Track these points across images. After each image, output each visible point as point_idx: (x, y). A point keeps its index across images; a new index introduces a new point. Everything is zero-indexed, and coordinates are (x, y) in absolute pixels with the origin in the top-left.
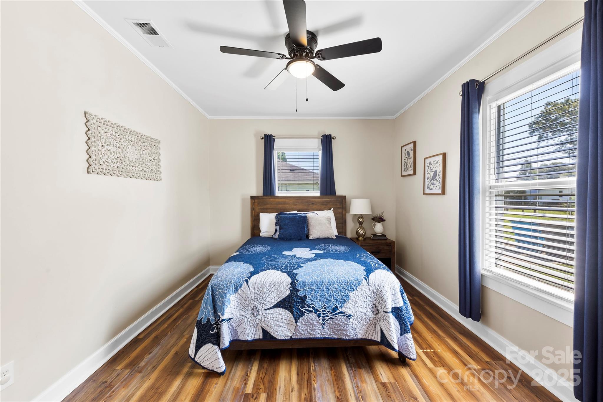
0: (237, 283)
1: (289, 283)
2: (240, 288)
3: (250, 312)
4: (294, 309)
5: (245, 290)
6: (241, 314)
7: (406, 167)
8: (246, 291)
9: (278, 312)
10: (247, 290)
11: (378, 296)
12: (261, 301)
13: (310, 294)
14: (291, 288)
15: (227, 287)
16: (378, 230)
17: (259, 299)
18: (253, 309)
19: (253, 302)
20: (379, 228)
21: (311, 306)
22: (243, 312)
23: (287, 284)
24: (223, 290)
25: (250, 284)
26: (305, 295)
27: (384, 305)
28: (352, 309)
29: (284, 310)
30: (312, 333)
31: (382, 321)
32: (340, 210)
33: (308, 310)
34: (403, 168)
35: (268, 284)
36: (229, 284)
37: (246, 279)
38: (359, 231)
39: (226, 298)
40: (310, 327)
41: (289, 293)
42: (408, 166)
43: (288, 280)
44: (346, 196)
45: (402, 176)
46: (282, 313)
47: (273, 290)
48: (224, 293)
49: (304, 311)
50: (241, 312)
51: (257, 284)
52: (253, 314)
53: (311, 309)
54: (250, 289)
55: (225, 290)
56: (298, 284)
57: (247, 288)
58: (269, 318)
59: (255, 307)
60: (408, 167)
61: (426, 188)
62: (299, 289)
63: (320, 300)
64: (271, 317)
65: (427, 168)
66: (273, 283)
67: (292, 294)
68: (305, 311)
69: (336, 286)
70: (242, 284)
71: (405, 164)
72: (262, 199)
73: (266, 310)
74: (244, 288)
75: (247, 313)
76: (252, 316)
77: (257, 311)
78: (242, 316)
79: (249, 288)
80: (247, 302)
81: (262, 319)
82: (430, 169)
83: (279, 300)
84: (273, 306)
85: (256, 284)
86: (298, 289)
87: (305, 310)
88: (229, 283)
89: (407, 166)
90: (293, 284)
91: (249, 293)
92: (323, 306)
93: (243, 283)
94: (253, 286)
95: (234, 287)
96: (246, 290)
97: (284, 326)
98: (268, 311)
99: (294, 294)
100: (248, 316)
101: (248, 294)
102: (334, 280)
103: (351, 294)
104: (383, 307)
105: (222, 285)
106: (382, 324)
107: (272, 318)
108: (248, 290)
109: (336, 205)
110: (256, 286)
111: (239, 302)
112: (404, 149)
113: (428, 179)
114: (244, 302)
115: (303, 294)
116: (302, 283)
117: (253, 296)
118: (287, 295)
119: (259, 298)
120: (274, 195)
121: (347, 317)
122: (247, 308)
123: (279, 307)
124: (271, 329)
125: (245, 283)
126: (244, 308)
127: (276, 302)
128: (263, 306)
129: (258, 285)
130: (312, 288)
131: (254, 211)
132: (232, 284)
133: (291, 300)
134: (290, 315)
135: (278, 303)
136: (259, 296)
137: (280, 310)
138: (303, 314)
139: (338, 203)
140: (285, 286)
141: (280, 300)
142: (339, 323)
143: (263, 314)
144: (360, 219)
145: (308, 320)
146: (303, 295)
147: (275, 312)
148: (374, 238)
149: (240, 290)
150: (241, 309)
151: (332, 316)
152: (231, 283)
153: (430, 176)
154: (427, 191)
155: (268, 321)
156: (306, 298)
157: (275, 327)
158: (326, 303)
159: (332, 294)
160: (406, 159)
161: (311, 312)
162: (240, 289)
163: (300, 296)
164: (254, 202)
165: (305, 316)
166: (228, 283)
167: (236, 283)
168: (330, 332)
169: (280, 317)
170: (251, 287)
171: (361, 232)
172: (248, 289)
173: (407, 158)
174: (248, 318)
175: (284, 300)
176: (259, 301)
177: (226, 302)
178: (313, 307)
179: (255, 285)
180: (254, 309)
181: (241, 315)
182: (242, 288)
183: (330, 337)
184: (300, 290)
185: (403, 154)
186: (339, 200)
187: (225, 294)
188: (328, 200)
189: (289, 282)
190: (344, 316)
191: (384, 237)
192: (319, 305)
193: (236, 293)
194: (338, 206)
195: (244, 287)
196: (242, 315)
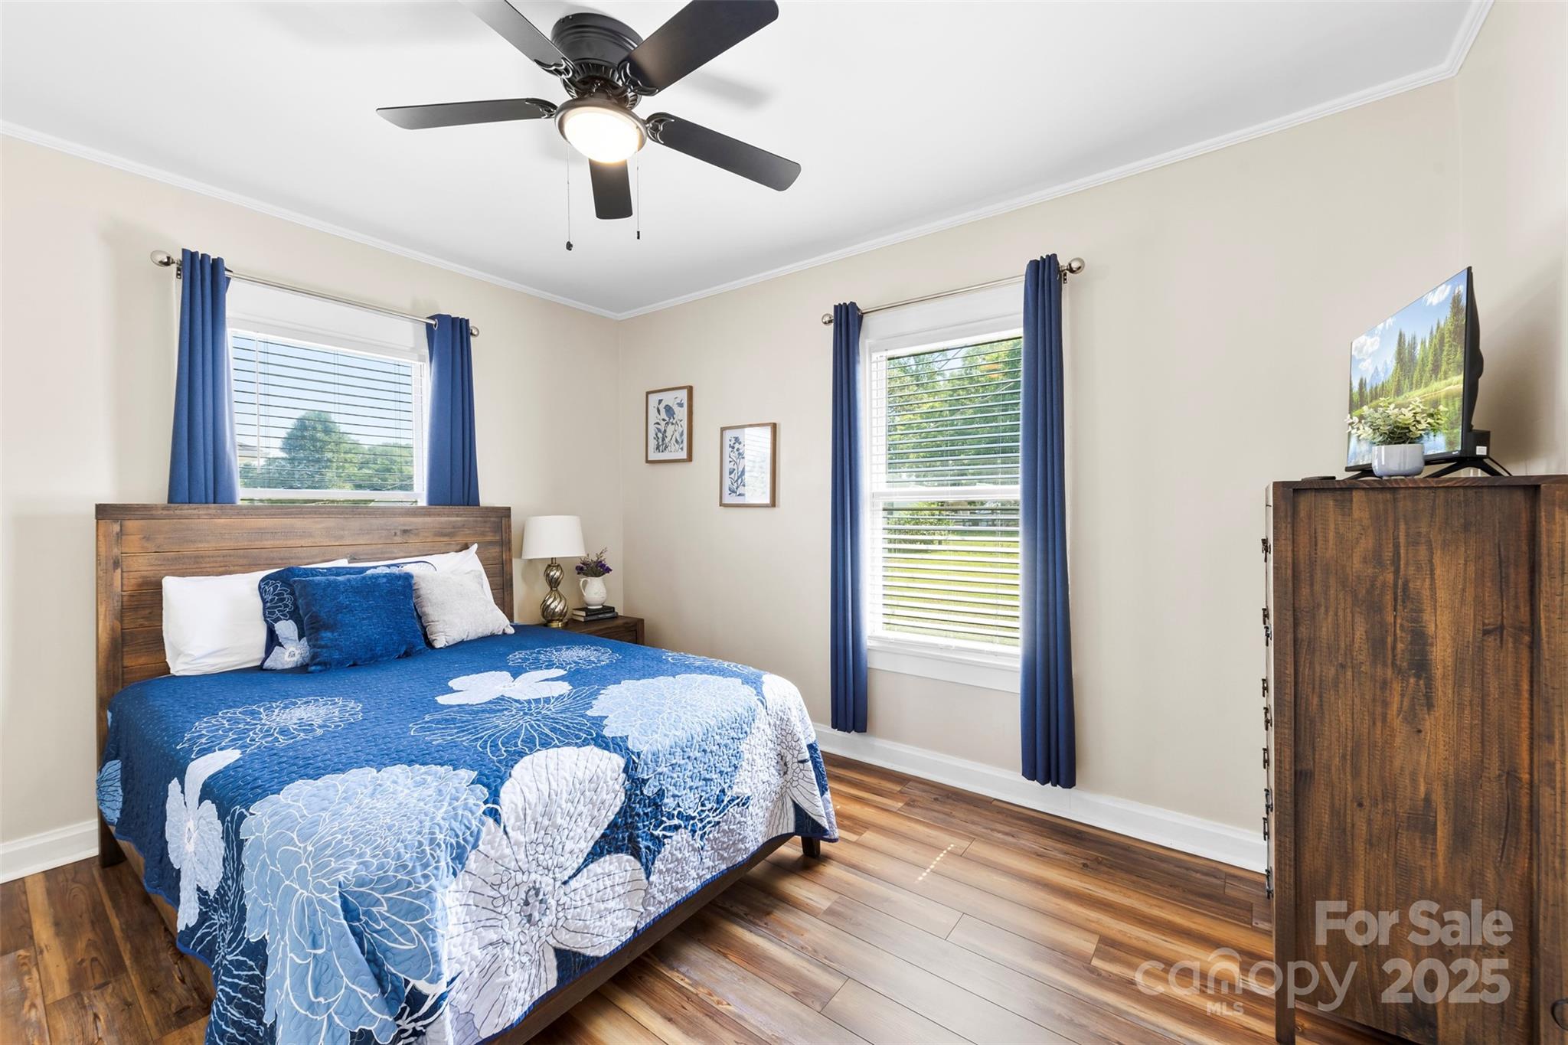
0: (460, 834)
1: (621, 770)
2: (475, 846)
3: (516, 918)
4: (640, 839)
5: (493, 848)
6: (486, 942)
7: (660, 440)
8: (497, 851)
9: (599, 870)
10: (500, 844)
11: (783, 733)
12: (550, 862)
13: (669, 779)
14: (627, 783)
15: (426, 866)
16: (596, 596)
17: (541, 857)
18: (527, 903)
19: (525, 878)
20: (596, 591)
21: (676, 813)
22: (492, 930)
23: (615, 775)
24: (409, 884)
25: (508, 819)
26: (661, 789)
27: (797, 748)
28: (749, 780)
29: (616, 855)
30: (680, 886)
31: (795, 784)
32: (494, 551)
33: (670, 826)
34: (652, 443)
35: (565, 796)
36: (428, 851)
37: (484, 807)
38: (552, 606)
39: (433, 910)
40: (677, 873)
41: (623, 798)
42: (667, 440)
43: (615, 762)
44: (509, 509)
45: (647, 461)
46: (612, 868)
47: (580, 808)
48: (418, 896)
49: (661, 834)
50: (483, 937)
51: (530, 809)
52: (529, 917)
53: (676, 821)
54: (508, 838)
55: (422, 881)
56: (642, 763)
57: (498, 840)
58: (579, 903)
59: (532, 892)
60: (670, 442)
61: (726, 491)
62: (646, 777)
63: (691, 788)
64: (584, 896)
65: (727, 450)
66: (578, 786)
67: (630, 800)
68: (664, 833)
69: (717, 737)
70: (479, 832)
71: (660, 435)
72: (169, 517)
73: (565, 883)
74: (491, 843)
75: (506, 928)
76: (528, 925)
77: (541, 902)
78: (491, 948)
79: (505, 837)
80: (503, 890)
81: (558, 919)
82: (737, 453)
83: (598, 835)
84: (585, 860)
85: (529, 812)
86: (643, 779)
87: (664, 829)
88: (427, 849)
89: (663, 440)
90: (629, 769)
91: (508, 851)
92: (697, 800)
93: (483, 824)
94: (518, 823)
95: (451, 855)
96: (496, 845)
97: (618, 907)
98: (573, 883)
99: (637, 795)
100: (510, 935)
101: (503, 857)
102: (712, 723)
103: (743, 747)
104: (796, 753)
105: (396, 870)
106: (795, 792)
107: (587, 901)
108: (505, 841)
109: (483, 534)
110: (529, 819)
111: (471, 902)
112: (654, 399)
113: (731, 473)
114: (493, 893)
115: (655, 786)
116: (650, 756)
117: (521, 856)
118: (617, 809)
119: (543, 854)
120: (234, 503)
121: (744, 804)
122: (505, 910)
123: (601, 855)
124: (587, 937)
125: (490, 821)
126: (494, 915)
127: (592, 843)
128: (558, 875)
129: (535, 812)
130: (674, 762)
131: (119, 571)
132: (443, 846)
133: (631, 816)
134: (632, 864)
135: (596, 843)
136: (541, 848)
137: (605, 861)
138: (659, 842)
139: (488, 529)
140: (611, 783)
141: (602, 831)
142: (731, 827)
143: (561, 902)
144: (552, 572)
145: (672, 855)
146: (656, 790)
147: (592, 875)
148: (589, 619)
149: (472, 856)
150: (482, 924)
151: (717, 819)
152: (439, 845)
153: (735, 467)
154: (728, 499)
155: (579, 914)
156: (663, 795)
157: (598, 923)
158: (702, 791)
159: (712, 759)
160: (664, 423)
161: (676, 828)
162: (474, 852)
163: (649, 797)
164: (121, 534)
165: (667, 846)
166: (423, 851)
167: (457, 836)
168: (714, 862)
169: (608, 883)
170: (513, 830)
171: (557, 606)
172: (501, 839)
173: (664, 420)
174: (515, 943)
175: (613, 826)
176: (545, 864)
177: (438, 924)
178: (680, 815)
179: (525, 815)
180: (531, 900)
181: (485, 947)
182: (481, 847)
183: (714, 874)
184: (649, 779)
185: (652, 412)
186: (492, 519)
187: (428, 894)
188: (457, 521)
189: (619, 767)
190: (738, 804)
191: (610, 612)
192: (689, 804)
193: (460, 875)
194: (489, 538)
195: (489, 837)
196: (491, 944)
